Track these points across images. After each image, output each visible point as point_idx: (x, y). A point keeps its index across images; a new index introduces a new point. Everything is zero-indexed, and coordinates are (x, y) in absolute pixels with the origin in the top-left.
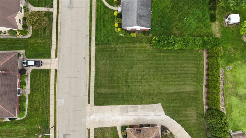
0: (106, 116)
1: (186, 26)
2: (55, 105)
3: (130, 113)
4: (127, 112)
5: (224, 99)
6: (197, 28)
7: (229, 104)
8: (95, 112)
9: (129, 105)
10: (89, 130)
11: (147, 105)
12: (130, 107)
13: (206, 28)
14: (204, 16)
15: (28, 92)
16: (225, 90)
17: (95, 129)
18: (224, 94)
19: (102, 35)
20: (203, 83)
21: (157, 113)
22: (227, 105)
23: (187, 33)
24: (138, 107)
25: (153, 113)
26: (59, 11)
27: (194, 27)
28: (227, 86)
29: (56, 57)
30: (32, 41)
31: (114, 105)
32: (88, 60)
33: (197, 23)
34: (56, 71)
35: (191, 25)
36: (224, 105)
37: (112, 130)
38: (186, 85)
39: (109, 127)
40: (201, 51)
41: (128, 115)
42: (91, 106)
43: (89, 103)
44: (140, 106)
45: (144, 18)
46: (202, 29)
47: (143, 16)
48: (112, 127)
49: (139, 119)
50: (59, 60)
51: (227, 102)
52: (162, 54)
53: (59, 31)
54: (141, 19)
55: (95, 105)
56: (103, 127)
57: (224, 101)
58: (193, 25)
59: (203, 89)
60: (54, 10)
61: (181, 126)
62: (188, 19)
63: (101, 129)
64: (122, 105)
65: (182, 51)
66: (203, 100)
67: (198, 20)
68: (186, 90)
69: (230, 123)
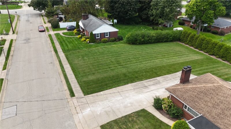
0: (113, 101)
3: (152, 88)
8: (89, 102)
12: (146, 82)
17: (103, 126)
31: (119, 86)
39: (132, 113)
41: (150, 90)
55: (85, 95)
56: (117, 118)
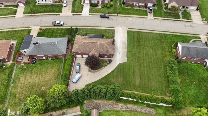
0: (121, 34)
1: (188, 86)
2: (128, 17)
3: (122, 45)
4: (123, 44)
5: (127, 111)
6: (189, 95)
7: (123, 114)
8: (124, 30)
9: (127, 45)
10: (114, 27)
11: (126, 54)
12: (125, 46)
13: (189, 102)
14: (200, 102)
15: (135, 8)
16: (136, 113)
17: (114, 30)
18: (132, 111)
19: (171, 37)
20: (141, 92)
21: (121, 59)
22: (122, 113)
23: (182, 86)
24: (125, 49)
25: (121, 56)
26: (181, 22)
27: (189, 92)
28: (139, 115)
29: (154, 19)
30: (162, 11)
32: (155, 30)
33: (192, 95)
34: (147, 18)
35: (190, 90)
36: (123, 109)
37: (113, 36)
38: (140, 80)
40: (169, 95)
42: (127, 29)
43: (129, 29)
44: (126, 50)
45: (188, 52)
46: (188, 99)
47: (189, 51)
48: (114, 36)
49: (118, 49)
50: (153, 19)
51: (125, 113)
52: (163, 67)
53: (169, 21)
54: (187, 49)
57: (126, 110)
58: (190, 92)
59: (137, 92)
60: (181, 19)
61: (111, 73)
62: (194, 89)
63: (114, 32)
64: (127, 42)
65: (166, 80)
66: (128, 90)
67: (195, 96)
68: (136, 79)
69: (107, 113)
